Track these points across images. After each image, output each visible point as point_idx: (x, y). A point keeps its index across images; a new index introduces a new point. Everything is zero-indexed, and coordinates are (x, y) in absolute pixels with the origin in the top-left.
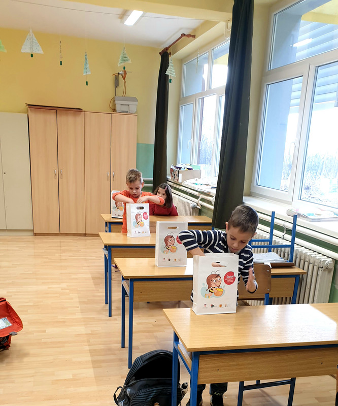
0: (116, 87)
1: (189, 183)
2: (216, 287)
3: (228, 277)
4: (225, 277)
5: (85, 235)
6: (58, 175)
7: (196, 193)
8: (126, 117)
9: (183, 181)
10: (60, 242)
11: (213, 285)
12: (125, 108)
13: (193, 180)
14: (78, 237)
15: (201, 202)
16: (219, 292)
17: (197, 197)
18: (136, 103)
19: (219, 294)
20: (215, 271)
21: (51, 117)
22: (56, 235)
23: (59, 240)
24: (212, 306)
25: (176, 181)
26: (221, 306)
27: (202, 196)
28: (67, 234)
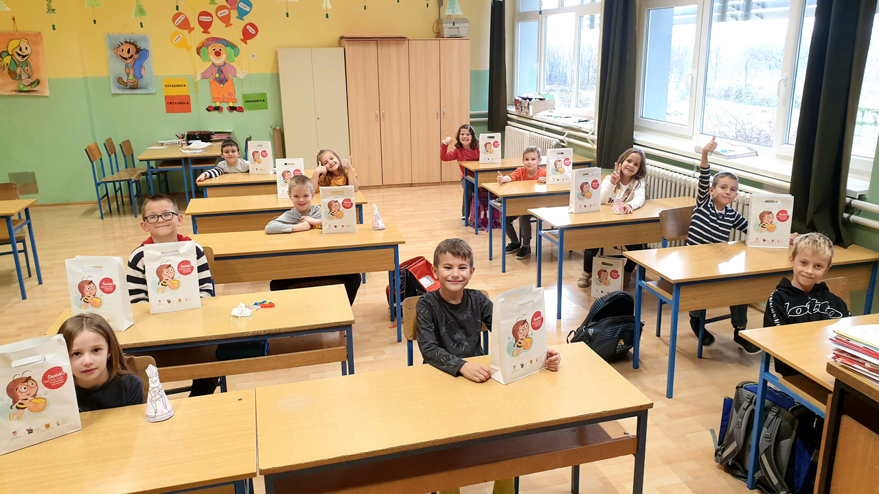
0: (440, 7)
1: (541, 115)
2: (769, 223)
3: (780, 214)
4: (778, 215)
5: (411, 185)
6: (380, 117)
7: (560, 129)
8: (456, 42)
9: (534, 114)
10: (383, 196)
11: (765, 221)
12: (454, 32)
13: (546, 113)
14: (405, 189)
15: (567, 139)
16: (771, 228)
17: (562, 134)
18: (467, 25)
19: (771, 230)
20: (767, 207)
21: (371, 49)
22: (378, 187)
23: (382, 194)
24: (764, 240)
25: (523, 114)
26: (773, 241)
27: (568, 132)
28: (390, 186)
